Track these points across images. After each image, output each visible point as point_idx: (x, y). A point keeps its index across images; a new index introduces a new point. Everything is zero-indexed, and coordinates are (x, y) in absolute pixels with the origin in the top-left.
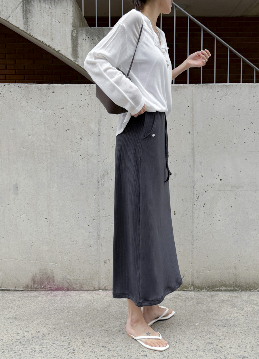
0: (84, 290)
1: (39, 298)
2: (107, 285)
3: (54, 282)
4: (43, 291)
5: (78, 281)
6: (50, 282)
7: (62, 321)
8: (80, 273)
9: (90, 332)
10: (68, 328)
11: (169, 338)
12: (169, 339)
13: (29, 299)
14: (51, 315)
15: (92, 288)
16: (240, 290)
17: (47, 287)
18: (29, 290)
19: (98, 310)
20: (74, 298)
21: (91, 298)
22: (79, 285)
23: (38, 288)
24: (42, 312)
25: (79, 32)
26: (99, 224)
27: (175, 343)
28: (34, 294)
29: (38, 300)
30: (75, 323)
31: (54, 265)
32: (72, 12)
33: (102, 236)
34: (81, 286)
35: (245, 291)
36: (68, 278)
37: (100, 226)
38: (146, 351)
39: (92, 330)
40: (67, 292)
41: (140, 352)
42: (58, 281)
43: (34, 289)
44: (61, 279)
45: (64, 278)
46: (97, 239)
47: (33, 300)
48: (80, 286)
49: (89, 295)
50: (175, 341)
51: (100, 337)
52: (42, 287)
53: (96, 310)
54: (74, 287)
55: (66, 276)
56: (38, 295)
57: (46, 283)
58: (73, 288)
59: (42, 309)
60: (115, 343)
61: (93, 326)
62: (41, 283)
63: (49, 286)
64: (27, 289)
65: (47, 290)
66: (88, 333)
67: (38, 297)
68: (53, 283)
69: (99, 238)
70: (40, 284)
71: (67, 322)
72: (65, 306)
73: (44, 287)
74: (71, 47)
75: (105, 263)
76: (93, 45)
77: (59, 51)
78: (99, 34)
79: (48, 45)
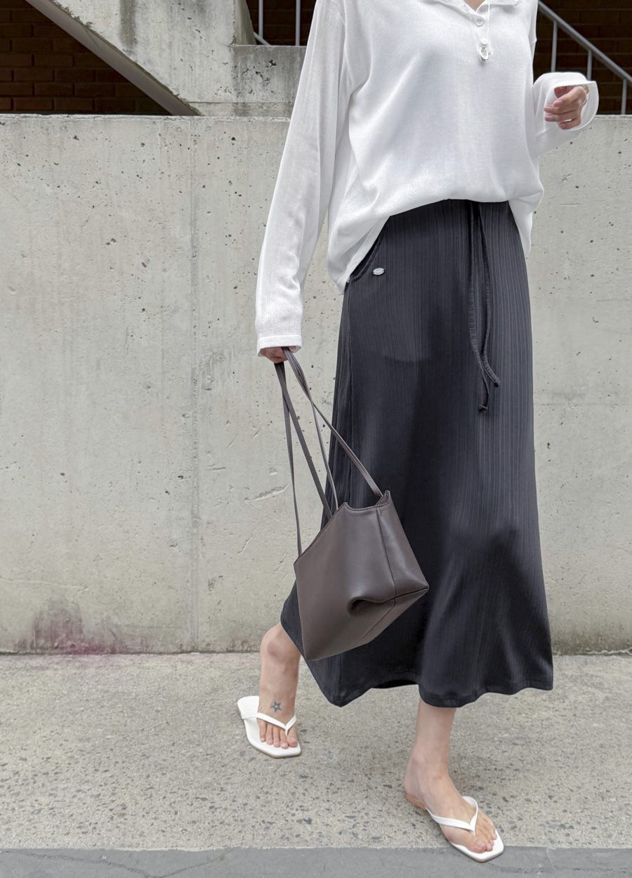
0: (152, 653)
1: (49, 673)
2: (213, 639)
3: (81, 632)
4: (58, 654)
5: (138, 630)
6: (72, 633)
7: (99, 730)
8: (142, 611)
9: (164, 760)
10: (112, 750)
11: (371, 774)
12: (369, 779)
13: (28, 674)
14: (74, 714)
15: (173, 648)
17: (64, 645)
18: (26, 654)
19: (187, 702)
20: (128, 672)
21: (169, 672)
22: (139, 641)
23: (47, 649)
24: (54, 708)
26: (197, 488)
27: (387, 788)
28: (38, 661)
29: (47, 676)
30: (128, 736)
31: (82, 591)
33: (205, 518)
34: (144, 643)
36: (115, 622)
37: (198, 494)
38: (308, 810)
39: (172, 755)
40: (110, 658)
41: (294, 811)
42: (91, 630)
43: (39, 651)
44: (97, 625)
45: (105, 623)
46: (191, 526)
47: (35, 677)
48: (142, 643)
49: (165, 665)
50: (387, 783)
51: (191, 774)
52: (56, 644)
53: (181, 702)
54: (127, 644)
55: (108, 618)
56: (47, 666)
57: (64, 635)
58: (126, 646)
59: (55, 700)
60: (229, 787)
61: (173, 744)
62: (54, 636)
63: (70, 643)
64: (23, 649)
65: (66, 653)
66: (160, 762)
67: (47, 668)
68: (78, 636)
69: (195, 524)
70: (52, 640)
71: (111, 734)
72: (106, 692)
73: (60, 646)
74: (118, 13)
75: (211, 585)
76: (176, 8)
77: (91, 23)
79: (64, 7)
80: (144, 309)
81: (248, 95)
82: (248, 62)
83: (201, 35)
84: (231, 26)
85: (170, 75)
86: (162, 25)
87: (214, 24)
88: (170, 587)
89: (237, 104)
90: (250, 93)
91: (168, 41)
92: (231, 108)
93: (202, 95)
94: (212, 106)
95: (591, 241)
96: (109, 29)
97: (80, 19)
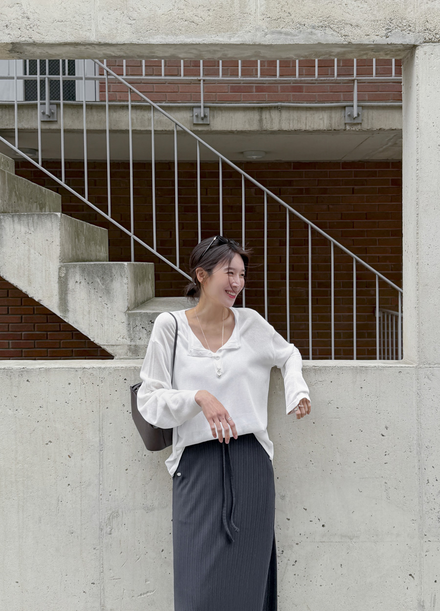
25: (70, 271)
26: (103, 589)
32: (59, 239)
33: (109, 607)
37: (104, 593)
69: (103, 610)
74: (57, 294)
76: (92, 291)
77: (40, 300)
78: (104, 273)
79: (24, 291)
80: (69, 485)
81: (138, 340)
82: (137, 321)
83: (108, 306)
84: (126, 301)
85: (89, 330)
86: (84, 301)
87: (115, 300)
89: (130, 345)
90: (140, 339)
91: (88, 310)
92: (126, 348)
93: (109, 341)
94: (115, 347)
95: (351, 441)
96: (52, 303)
97: (34, 298)
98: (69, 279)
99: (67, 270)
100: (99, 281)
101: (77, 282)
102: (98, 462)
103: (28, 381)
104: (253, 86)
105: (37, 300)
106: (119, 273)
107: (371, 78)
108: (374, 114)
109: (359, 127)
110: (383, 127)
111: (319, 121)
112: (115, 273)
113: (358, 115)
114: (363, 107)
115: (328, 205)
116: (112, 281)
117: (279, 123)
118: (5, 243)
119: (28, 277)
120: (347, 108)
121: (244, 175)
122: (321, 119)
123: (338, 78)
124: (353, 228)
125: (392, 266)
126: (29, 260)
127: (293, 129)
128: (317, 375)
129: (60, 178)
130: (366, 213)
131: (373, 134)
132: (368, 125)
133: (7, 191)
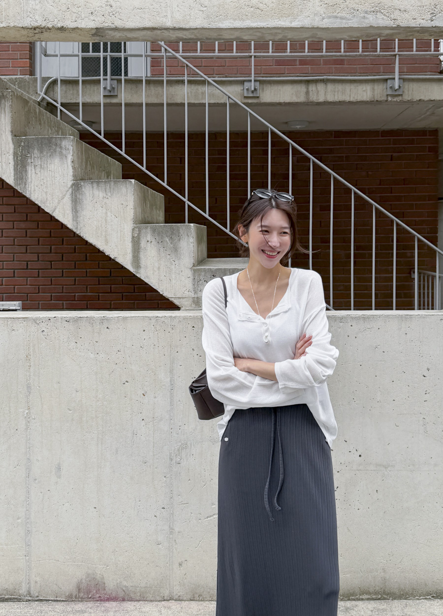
0: (147, 601)
3: (104, 589)
4: (91, 601)
5: (138, 589)
6: (99, 590)
16: (391, 599)
17: (95, 597)
18: (73, 601)
22: (138, 594)
23: (85, 598)
25: (142, 231)
26: (173, 514)
31: (105, 569)
32: (133, 203)
33: (177, 529)
34: (142, 595)
35: (398, 599)
37: (173, 517)
40: (122, 604)
43: (80, 599)
46: (169, 534)
52: (90, 596)
54: (132, 596)
55: (121, 582)
56: (85, 610)
57: (95, 591)
62: (89, 592)
63: (98, 595)
64: (70, 599)
65: (96, 601)
68: (103, 592)
69: (171, 533)
70: (87, 593)
73: (92, 597)
74: (131, 252)
75: (180, 565)
76: (162, 249)
77: (116, 258)
78: (172, 233)
79: (101, 249)
80: (143, 420)
82: (201, 276)
83: (175, 263)
84: (192, 258)
85: (158, 284)
86: (155, 258)
87: (182, 257)
88: (157, 566)
89: (195, 297)
91: (157, 266)
92: (191, 300)
93: (176, 294)
94: (182, 299)
95: (393, 381)
96: (126, 261)
97: (110, 256)
98: (142, 239)
99: (140, 231)
100: (168, 240)
101: (148, 241)
102: (169, 399)
103: (108, 328)
104: (297, 60)
105: (112, 258)
106: (186, 233)
107: (412, 53)
108: (414, 86)
109: (400, 98)
110: (422, 98)
111: (362, 93)
112: (182, 233)
113: (400, 87)
114: (404, 80)
115: (368, 172)
116: (179, 240)
117: (325, 94)
118: (85, 207)
119: (105, 237)
120: (389, 81)
121: (291, 144)
122: (364, 91)
123: (381, 53)
124: (391, 193)
125: (429, 229)
126: (106, 222)
127: (338, 101)
128: (366, 323)
129: (120, 148)
130: (404, 179)
131: (413, 105)
132: (409, 96)
133: (84, 160)
